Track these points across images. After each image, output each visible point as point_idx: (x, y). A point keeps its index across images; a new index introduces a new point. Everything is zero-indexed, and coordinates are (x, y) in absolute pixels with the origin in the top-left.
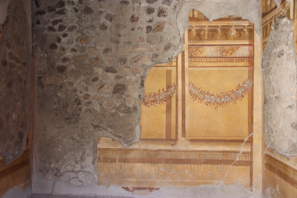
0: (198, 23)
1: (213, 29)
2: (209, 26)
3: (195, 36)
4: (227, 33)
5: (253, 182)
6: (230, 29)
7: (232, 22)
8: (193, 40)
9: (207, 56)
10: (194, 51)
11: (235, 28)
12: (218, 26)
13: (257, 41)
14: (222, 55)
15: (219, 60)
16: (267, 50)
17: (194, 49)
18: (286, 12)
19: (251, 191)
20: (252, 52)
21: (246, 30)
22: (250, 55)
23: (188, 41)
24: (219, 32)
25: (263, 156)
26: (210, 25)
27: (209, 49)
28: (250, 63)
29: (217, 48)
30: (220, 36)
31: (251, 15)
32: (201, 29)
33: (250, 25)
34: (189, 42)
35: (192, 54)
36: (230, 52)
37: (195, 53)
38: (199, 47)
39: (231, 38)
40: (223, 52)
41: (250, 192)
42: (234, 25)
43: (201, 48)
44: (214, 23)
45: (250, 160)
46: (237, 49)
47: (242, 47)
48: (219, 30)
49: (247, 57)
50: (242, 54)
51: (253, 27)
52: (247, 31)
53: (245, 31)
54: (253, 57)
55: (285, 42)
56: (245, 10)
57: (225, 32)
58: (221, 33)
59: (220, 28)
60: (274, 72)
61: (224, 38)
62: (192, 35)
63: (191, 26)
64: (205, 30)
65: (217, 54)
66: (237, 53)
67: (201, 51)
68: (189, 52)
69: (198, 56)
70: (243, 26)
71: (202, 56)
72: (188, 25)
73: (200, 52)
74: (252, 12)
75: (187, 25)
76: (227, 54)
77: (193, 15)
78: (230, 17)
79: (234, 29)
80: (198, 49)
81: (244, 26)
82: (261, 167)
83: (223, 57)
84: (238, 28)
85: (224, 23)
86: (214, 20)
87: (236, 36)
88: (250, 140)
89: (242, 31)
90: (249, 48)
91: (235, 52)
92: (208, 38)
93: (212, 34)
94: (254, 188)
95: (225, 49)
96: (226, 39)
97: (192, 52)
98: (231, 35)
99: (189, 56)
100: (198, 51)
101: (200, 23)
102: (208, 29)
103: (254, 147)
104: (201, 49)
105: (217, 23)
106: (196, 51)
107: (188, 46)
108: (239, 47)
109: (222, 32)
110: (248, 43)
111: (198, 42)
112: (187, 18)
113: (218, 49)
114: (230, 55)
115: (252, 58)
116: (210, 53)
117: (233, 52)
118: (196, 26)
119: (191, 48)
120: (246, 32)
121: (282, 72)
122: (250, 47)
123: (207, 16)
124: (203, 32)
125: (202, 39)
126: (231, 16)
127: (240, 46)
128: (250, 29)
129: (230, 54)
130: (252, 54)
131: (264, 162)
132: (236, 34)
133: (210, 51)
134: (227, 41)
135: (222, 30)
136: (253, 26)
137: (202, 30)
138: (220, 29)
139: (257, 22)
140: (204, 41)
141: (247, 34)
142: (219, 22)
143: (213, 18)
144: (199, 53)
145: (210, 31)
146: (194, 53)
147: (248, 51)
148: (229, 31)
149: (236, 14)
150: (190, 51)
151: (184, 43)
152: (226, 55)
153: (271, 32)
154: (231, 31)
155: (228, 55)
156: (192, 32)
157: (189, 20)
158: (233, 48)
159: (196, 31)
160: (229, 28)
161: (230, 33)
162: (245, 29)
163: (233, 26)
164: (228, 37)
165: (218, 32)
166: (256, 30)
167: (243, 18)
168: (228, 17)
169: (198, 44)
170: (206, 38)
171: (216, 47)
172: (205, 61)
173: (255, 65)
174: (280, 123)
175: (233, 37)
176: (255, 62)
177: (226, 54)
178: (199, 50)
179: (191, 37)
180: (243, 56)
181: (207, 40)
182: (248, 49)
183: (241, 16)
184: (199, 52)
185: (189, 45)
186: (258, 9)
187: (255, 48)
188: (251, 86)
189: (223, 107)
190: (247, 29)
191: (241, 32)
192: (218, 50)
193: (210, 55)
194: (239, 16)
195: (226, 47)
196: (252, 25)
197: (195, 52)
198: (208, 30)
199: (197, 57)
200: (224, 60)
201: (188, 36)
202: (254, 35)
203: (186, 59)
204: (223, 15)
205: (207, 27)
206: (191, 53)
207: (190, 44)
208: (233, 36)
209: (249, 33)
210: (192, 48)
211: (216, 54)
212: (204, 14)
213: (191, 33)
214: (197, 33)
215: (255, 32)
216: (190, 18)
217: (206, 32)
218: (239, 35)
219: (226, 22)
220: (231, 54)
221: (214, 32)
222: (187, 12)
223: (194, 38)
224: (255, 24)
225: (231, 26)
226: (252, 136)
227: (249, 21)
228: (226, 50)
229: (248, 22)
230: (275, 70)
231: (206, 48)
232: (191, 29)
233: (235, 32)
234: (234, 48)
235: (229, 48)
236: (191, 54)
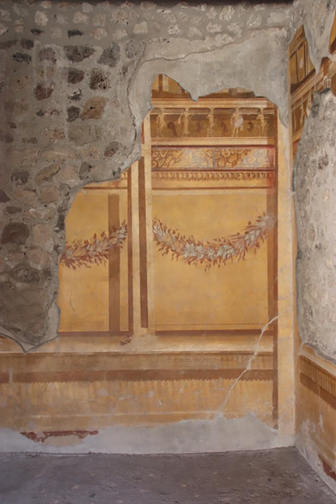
0: (170, 102)
1: (199, 114)
2: (191, 109)
3: (164, 128)
4: (226, 122)
5: (280, 411)
6: (232, 115)
7: (235, 102)
8: (160, 137)
9: (187, 167)
10: (162, 158)
11: (241, 113)
12: (209, 110)
13: (282, 139)
14: (216, 166)
15: (210, 175)
16: (301, 156)
17: (163, 154)
18: (330, 80)
19: (276, 427)
20: (274, 161)
21: (261, 117)
22: (269, 166)
23: (150, 138)
24: (211, 120)
25: (296, 359)
26: (193, 106)
27: (191, 155)
28: (270, 181)
29: (207, 151)
30: (213, 128)
31: (272, 88)
32: (176, 114)
33: (269, 107)
34: (153, 141)
35: (159, 163)
36: (233, 160)
37: (165, 162)
38: (173, 151)
39: (234, 132)
40: (219, 159)
41: (273, 430)
42: (240, 106)
43: (177, 151)
44: (202, 102)
45: (272, 369)
46: (246, 154)
47: (255, 150)
48: (211, 117)
49: (265, 169)
50: (255, 163)
51: (276, 112)
52: (265, 119)
53: (259, 120)
54: (276, 170)
55: (330, 138)
56: (260, 79)
57: (223, 120)
58: (214, 122)
59: (212, 112)
60: (312, 197)
61: (221, 132)
62: (159, 126)
63: (156, 108)
64: (183, 116)
65: (208, 163)
66: (245, 161)
67: (176, 157)
68: (153, 159)
69: (170, 167)
70: (257, 108)
71: (178, 167)
72: (151, 105)
73: (175, 159)
74: (272, 82)
75: (149, 107)
76: (227, 164)
77: (161, 87)
78: (230, 91)
79: (240, 115)
80: (170, 153)
81: (259, 110)
82: (293, 380)
83: (220, 169)
84: (247, 113)
85: (219, 102)
86: (200, 97)
87: (244, 128)
88: (272, 329)
89: (255, 119)
90: (268, 151)
91: (242, 161)
92: (189, 133)
93: (198, 125)
94: (280, 423)
95: (223, 154)
96: (223, 135)
97: (159, 159)
98: (234, 125)
99: (152, 168)
100: (170, 158)
101: (174, 102)
102: (190, 114)
103: (279, 342)
104: (176, 154)
105: (208, 102)
106: (166, 158)
107: (150, 147)
108: (250, 150)
109: (216, 120)
110: (265, 142)
111: (169, 141)
112: (148, 92)
113: (209, 154)
114: (233, 165)
115: (273, 171)
116: (194, 161)
117: (237, 160)
118: (167, 108)
119: (156, 151)
120: (263, 121)
121: (326, 198)
122: (270, 150)
123: (188, 89)
124: (179, 121)
125: (178, 134)
126: (233, 89)
127: (250, 148)
128: (269, 115)
129: (232, 163)
130: (274, 163)
131: (298, 372)
132: (243, 124)
133: (193, 157)
134: (225, 138)
135: (216, 116)
136: (275, 109)
137: (179, 115)
138: (213, 114)
139: (282, 103)
140: (182, 138)
141: (264, 125)
142: (211, 102)
143: (199, 93)
144: (172, 162)
145: (193, 118)
146: (162, 163)
147: (265, 158)
148: (230, 118)
149: (243, 87)
150: (155, 158)
151: (143, 143)
152: (224, 166)
153: (306, 121)
154: (234, 119)
155: (229, 166)
156: (159, 120)
157: (151, 96)
158: (239, 153)
159: (167, 117)
160: (230, 113)
161: (231, 123)
162: (260, 115)
163: (237, 110)
164: (227, 131)
165: (208, 120)
166: (281, 117)
167: (257, 95)
168: (227, 91)
169: (170, 144)
170: (186, 132)
171: (206, 149)
172: (185, 177)
173: (280, 185)
174: (324, 297)
175: (237, 132)
176: (279, 180)
177: (225, 163)
178: (172, 155)
179: (156, 131)
180: (256, 167)
181: (189, 135)
182: (266, 155)
183: (252, 90)
184: (172, 159)
185: (153, 146)
186: (284, 77)
187: (279, 152)
188: (273, 226)
189: (220, 267)
190: (265, 115)
191: (253, 122)
192: (209, 156)
193: (193, 166)
194: (248, 90)
195: (225, 151)
196: (273, 107)
197: (164, 159)
198: (190, 116)
199: (169, 169)
200: (220, 175)
201: (151, 129)
202: (277, 127)
203: (147, 173)
204: (217, 87)
205: (187, 110)
206: (156, 161)
207: (155, 143)
208: (237, 129)
209: (268, 123)
210: (159, 151)
211: (206, 164)
212: (181, 84)
213: (157, 122)
214: (169, 122)
215: (279, 121)
216: (153, 91)
217: (186, 121)
218: (249, 127)
219: (224, 102)
220: (234, 163)
221: (202, 121)
222: (149, 81)
223: (162, 132)
224: (278, 106)
225: (234, 110)
226: (276, 321)
227: (267, 99)
228: (225, 156)
229: (266, 102)
230: (314, 195)
231: (187, 152)
232: (157, 114)
233: (242, 120)
234: (240, 151)
235: (229, 153)
236: (156, 164)
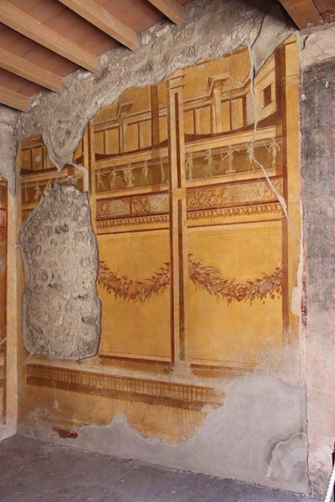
5: (7, 410)
16: (31, 220)
18: (76, 180)
19: (5, 423)
20: (5, 221)
22: (3, 224)
25: (21, 369)
28: (3, 235)
31: (3, 167)
33: (2, 180)
41: (3, 426)
45: (3, 378)
51: (7, 185)
54: (6, 227)
55: (72, 216)
60: (45, 252)
74: (4, 162)
82: (16, 385)
88: (3, 348)
90: (1, 213)
94: (7, 419)
103: (7, 357)
121: (65, 253)
122: (3, 213)
128: (2, 186)
130: (5, 223)
131: (24, 376)
136: (7, 182)
139: (10, 179)
166: (10, 189)
173: (9, 239)
174: (59, 320)
176: (9, 235)
187: (8, 214)
188: (4, 269)
196: (5, 180)
202: (7, 196)
215: (9, 192)
226: (5, 342)
229: (1, 176)
230: (48, 250)
